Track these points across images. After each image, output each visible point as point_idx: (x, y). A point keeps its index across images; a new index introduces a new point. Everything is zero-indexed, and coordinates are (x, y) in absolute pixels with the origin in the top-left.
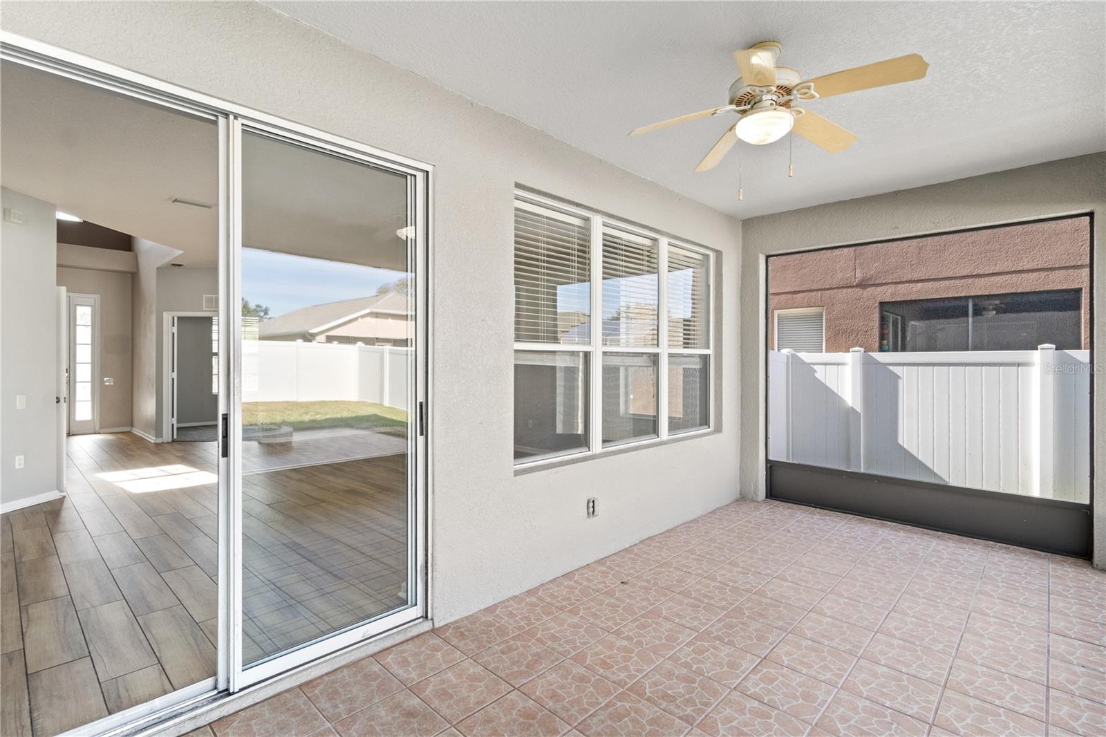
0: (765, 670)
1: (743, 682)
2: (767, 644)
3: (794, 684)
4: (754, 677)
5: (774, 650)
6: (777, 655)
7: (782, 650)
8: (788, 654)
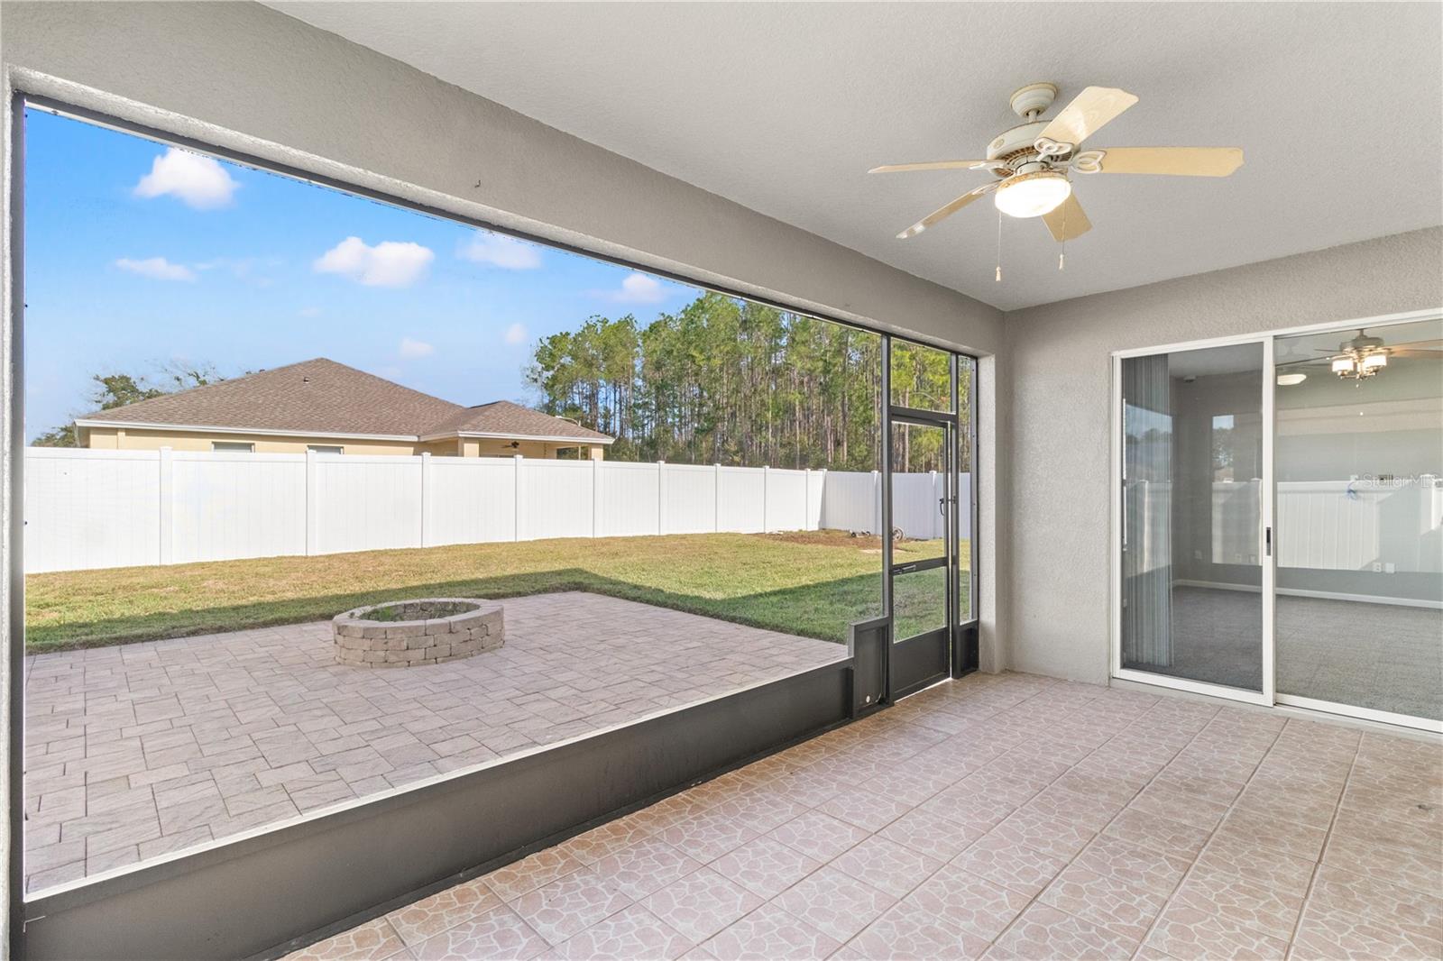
0: (1033, 883)
1: (1058, 871)
2: (1030, 923)
3: (998, 868)
4: (1045, 876)
5: (1018, 912)
6: (1015, 903)
7: (1007, 911)
8: (999, 906)
